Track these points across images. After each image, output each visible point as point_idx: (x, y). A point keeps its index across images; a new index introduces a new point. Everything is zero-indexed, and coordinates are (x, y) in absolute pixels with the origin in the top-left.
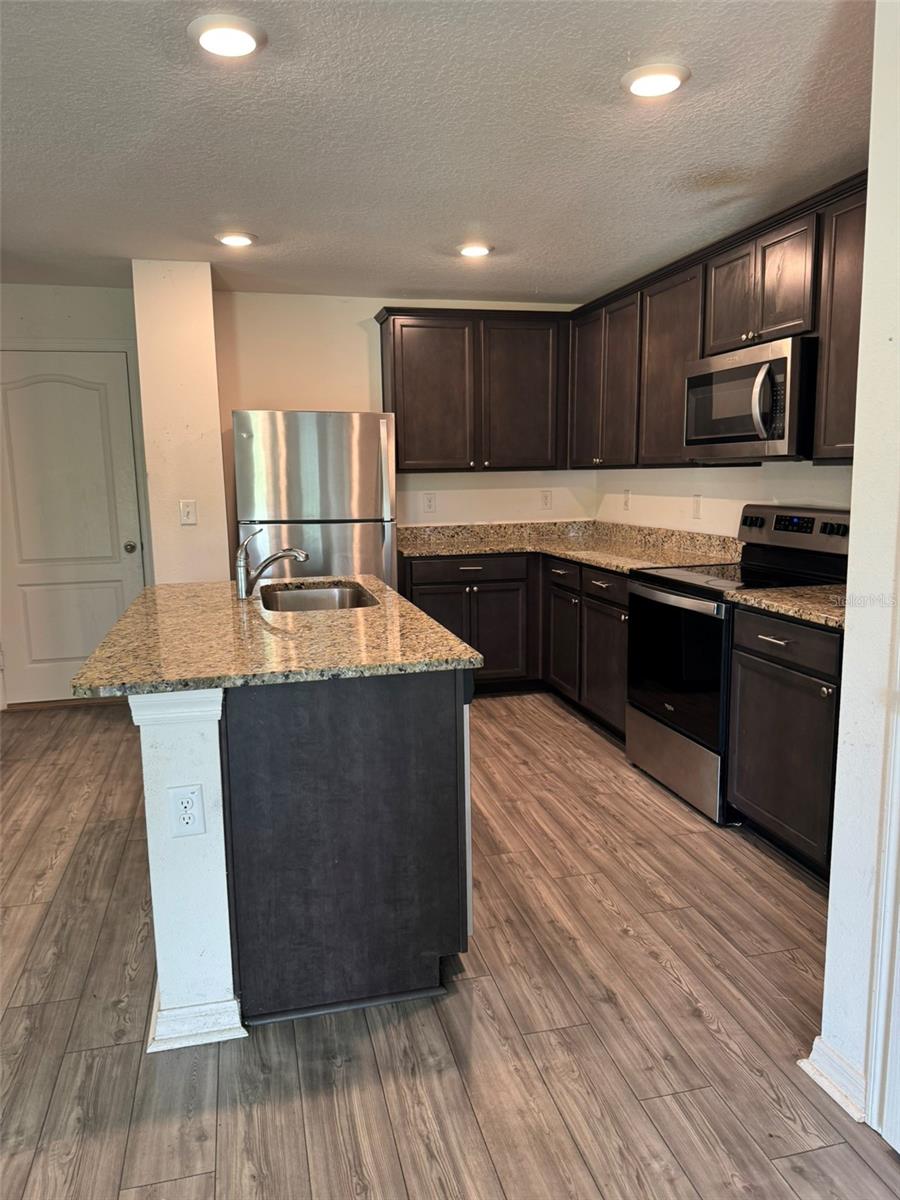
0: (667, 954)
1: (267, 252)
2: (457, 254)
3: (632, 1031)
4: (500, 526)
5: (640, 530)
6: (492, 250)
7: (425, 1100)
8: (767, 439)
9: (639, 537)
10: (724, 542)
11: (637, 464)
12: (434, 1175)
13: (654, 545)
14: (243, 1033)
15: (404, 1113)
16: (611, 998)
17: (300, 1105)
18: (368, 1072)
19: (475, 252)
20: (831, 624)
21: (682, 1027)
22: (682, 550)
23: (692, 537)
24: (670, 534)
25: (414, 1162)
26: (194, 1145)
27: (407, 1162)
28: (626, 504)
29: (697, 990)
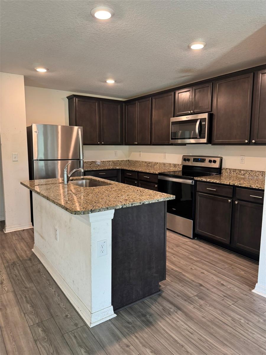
0: (206, 272)
1: (51, 74)
2: (106, 82)
3: (212, 292)
4: (104, 161)
5: (146, 162)
6: (115, 81)
7: (178, 320)
8: (200, 138)
9: (145, 164)
10: (175, 165)
11: (151, 144)
12: (196, 338)
13: (151, 166)
14: (115, 315)
15: (176, 325)
16: (201, 285)
17: (147, 330)
18: (158, 317)
19: (110, 82)
20: (231, 184)
21: (222, 288)
22: (161, 167)
23: (164, 164)
24: (156, 163)
25: (189, 336)
26: (127, 349)
27: (187, 336)
28: (140, 155)
29: (219, 280)
